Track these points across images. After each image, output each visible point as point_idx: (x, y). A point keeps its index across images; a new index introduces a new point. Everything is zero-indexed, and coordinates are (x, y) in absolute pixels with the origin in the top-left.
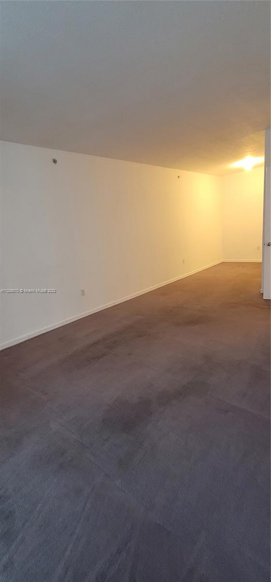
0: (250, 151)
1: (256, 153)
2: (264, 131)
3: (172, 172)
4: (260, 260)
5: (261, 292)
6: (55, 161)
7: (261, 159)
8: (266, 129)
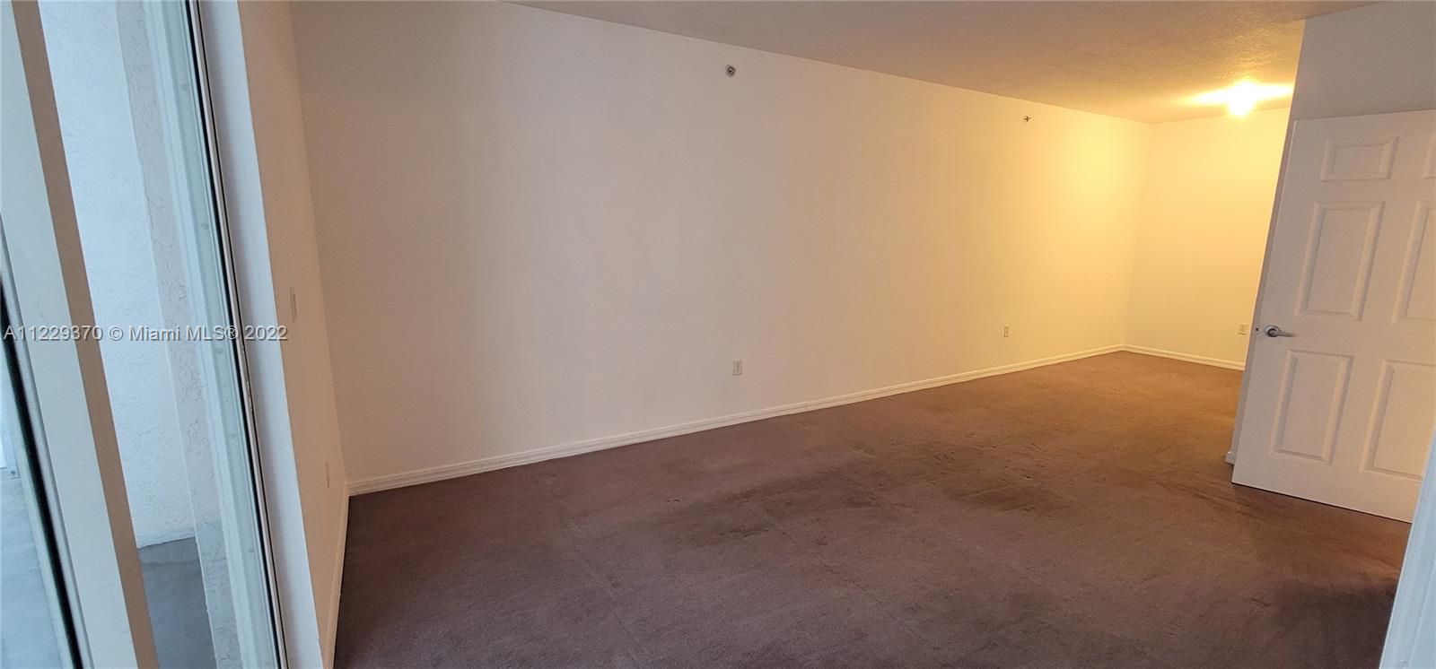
0: (1250, 69)
1: (1271, 72)
2: (1304, 21)
3: (1011, 107)
4: (1240, 365)
5: (1228, 460)
6: (731, 71)
7: (1285, 90)
8: (1306, 18)
